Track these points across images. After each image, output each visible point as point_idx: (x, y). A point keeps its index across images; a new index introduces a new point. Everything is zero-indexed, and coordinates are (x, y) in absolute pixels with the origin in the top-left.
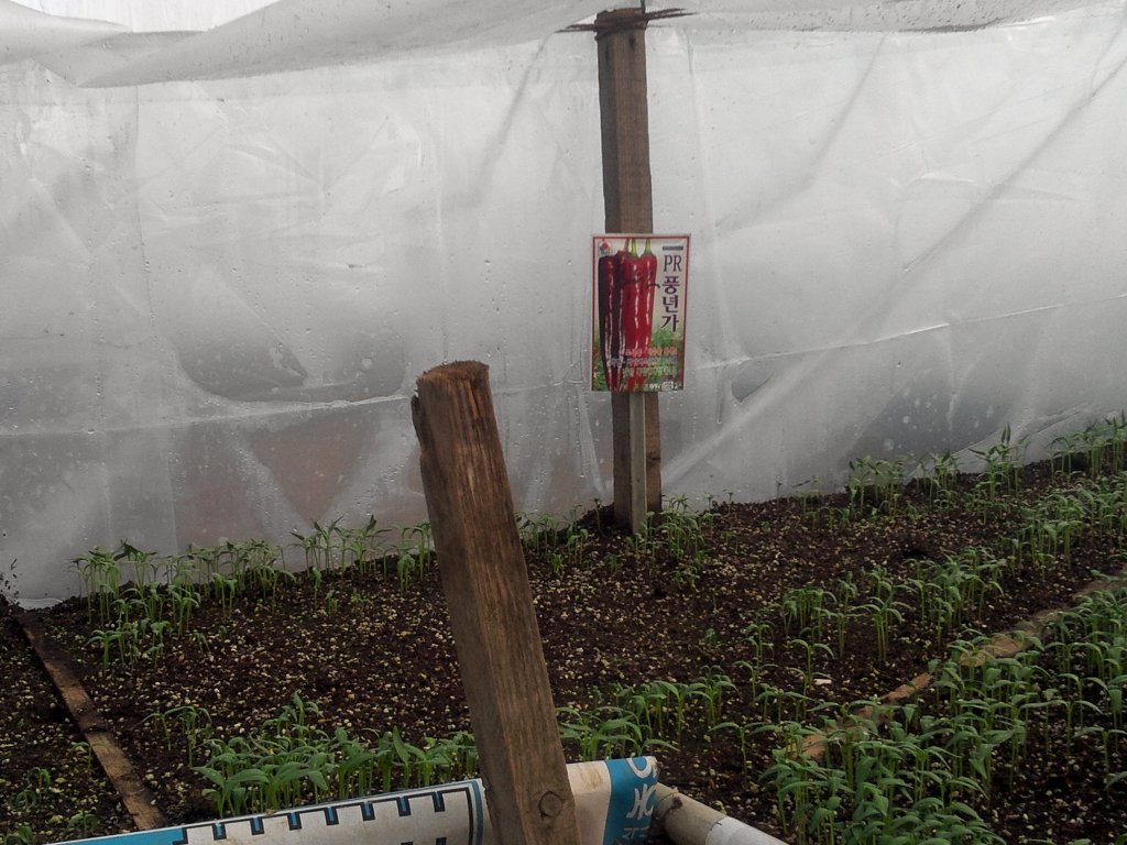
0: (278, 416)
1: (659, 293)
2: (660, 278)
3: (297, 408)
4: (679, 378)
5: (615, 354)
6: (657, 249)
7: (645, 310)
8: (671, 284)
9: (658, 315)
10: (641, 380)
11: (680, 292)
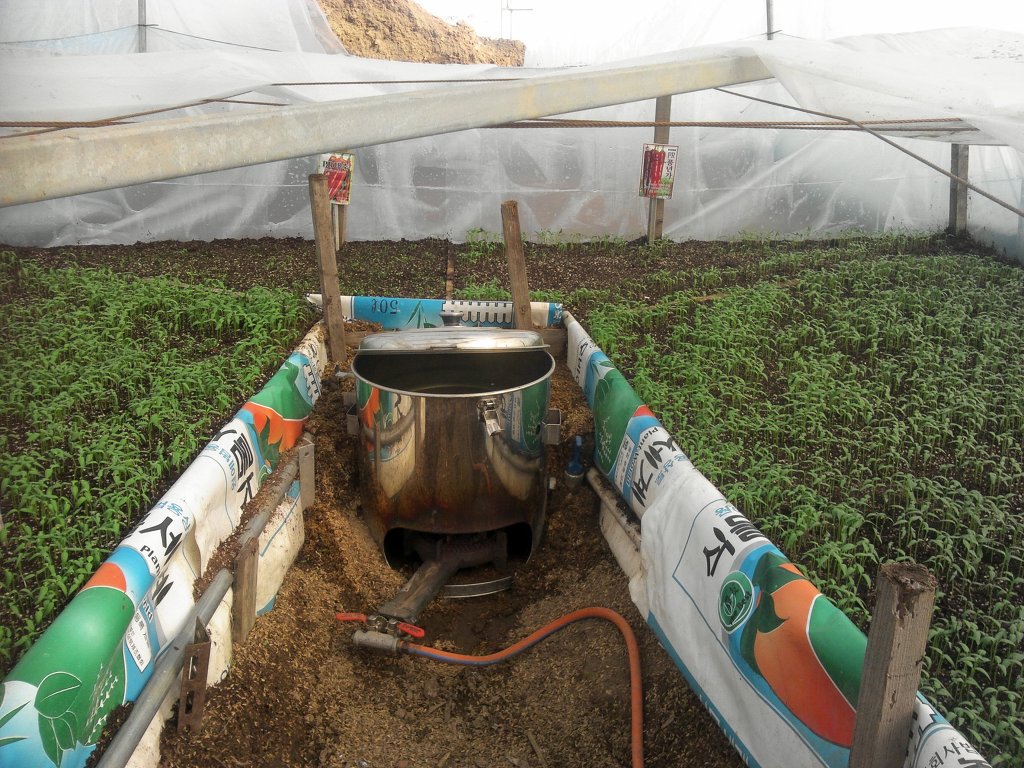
0: (537, 193)
1: (665, 165)
2: (666, 160)
3: (542, 190)
4: (670, 195)
5: (648, 183)
6: (666, 150)
7: (660, 171)
8: (670, 162)
9: (664, 172)
10: (655, 194)
11: (673, 165)
